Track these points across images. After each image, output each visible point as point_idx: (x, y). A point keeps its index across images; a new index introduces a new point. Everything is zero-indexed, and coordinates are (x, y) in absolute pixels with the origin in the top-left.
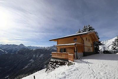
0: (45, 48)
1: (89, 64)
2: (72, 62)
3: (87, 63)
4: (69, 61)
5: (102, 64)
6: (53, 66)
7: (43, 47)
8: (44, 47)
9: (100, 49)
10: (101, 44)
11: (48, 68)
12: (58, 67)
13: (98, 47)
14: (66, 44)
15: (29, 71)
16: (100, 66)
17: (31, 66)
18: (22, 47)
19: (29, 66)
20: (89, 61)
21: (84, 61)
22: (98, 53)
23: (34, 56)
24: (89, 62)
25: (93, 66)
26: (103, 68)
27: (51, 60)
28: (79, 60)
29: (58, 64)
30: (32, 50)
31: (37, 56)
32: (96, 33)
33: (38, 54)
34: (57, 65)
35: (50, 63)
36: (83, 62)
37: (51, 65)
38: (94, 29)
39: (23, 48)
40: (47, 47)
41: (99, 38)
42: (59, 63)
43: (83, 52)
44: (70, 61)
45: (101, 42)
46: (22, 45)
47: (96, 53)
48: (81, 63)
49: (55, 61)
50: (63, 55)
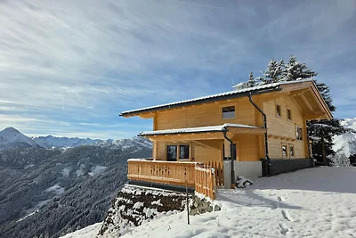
0: (114, 142)
1: (286, 211)
2: (208, 199)
3: (274, 205)
4: (196, 194)
5: (347, 213)
6: (129, 212)
7: (105, 140)
8: (109, 141)
9: (334, 148)
10: (340, 131)
11: (108, 222)
12: (152, 217)
13: (330, 140)
14: (187, 130)
15: (42, 227)
16: (335, 223)
17: (51, 208)
18: (13, 139)
19: (44, 210)
20: (285, 195)
21: (261, 198)
22: (328, 163)
23: (66, 172)
24: (283, 199)
25: (303, 219)
26: (350, 231)
27: (123, 190)
28: (243, 192)
29: (155, 206)
30: (58, 152)
31: (79, 173)
32: (321, 88)
33: (83, 166)
34: (146, 210)
35: (120, 204)
36: (256, 201)
37: (123, 207)
38: (313, 74)
39: (17, 143)
40: (121, 139)
41: (332, 109)
42: (158, 202)
43: (261, 160)
44: (200, 196)
45: (342, 123)
46: (11, 131)
47: (317, 165)
48: (249, 205)
49: (139, 193)
50: (173, 171)
